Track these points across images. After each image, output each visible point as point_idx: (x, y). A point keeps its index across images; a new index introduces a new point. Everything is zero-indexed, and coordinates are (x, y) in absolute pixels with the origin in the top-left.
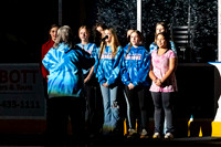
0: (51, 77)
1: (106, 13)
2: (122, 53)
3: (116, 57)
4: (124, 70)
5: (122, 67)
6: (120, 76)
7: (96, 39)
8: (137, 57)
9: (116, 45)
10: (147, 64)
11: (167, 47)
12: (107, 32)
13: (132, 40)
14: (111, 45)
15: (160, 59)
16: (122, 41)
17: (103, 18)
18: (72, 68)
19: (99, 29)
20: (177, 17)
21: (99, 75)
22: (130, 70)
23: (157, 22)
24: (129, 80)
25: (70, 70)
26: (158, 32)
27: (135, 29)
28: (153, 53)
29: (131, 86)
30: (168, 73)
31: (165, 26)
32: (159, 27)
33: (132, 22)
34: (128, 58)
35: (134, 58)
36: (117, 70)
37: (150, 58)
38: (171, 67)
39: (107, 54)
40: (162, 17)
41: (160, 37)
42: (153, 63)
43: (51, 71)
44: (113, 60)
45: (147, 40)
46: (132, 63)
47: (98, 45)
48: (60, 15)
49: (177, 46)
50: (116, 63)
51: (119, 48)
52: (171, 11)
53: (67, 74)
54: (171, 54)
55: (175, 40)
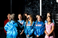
0: (8, 33)
1: (29, 9)
2: (34, 24)
3: (32, 25)
4: (35, 30)
5: (34, 29)
6: (33, 32)
7: (24, 19)
8: (40, 25)
9: (32, 21)
10: (44, 28)
11: (51, 22)
12: (29, 16)
13: (38, 19)
14: (30, 21)
16: (34, 19)
17: (27, 11)
18: (16, 29)
19: (26, 15)
20: (55, 10)
21: (26, 32)
22: (37, 30)
23: (47, 12)
24: (37, 34)
25: (15, 30)
26: (48, 16)
27: (39, 15)
28: (46, 24)
29: (38, 36)
30: (52, 31)
32: (48, 14)
33: (38, 13)
34: (37, 26)
35: (39, 26)
36: (32, 30)
37: (45, 26)
38: (53, 29)
39: (29, 24)
40: (49, 10)
41: (49, 18)
42: (46, 28)
43: (8, 30)
44: (31, 26)
45: (44, 19)
46: (38, 27)
47: (25, 21)
48: (11, 10)
49: (55, 21)
50: (32, 27)
51: (33, 22)
52: (53, 8)
53: (14, 31)
54: (53, 24)
55: (54, 19)
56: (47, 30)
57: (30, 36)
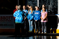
0: (16, 18)
1: (30, 2)
2: (34, 12)
4: (34, 16)
8: (37, 13)
10: (40, 15)
11: (45, 11)
12: (30, 7)
14: (31, 10)
15: (43, 14)
18: (21, 16)
19: (28, 6)
21: (28, 18)
22: (36, 17)
23: (43, 4)
24: (36, 19)
25: (21, 17)
26: (43, 7)
28: (42, 12)
29: (36, 20)
31: (45, 6)
32: (43, 6)
34: (35, 13)
37: (41, 13)
39: (30, 13)
41: (43, 8)
42: (42, 15)
44: (32, 14)
45: (40, 9)
49: (48, 10)
51: (33, 11)
52: (46, 2)
53: (20, 17)
56: (42, 16)
57: (31, 21)
